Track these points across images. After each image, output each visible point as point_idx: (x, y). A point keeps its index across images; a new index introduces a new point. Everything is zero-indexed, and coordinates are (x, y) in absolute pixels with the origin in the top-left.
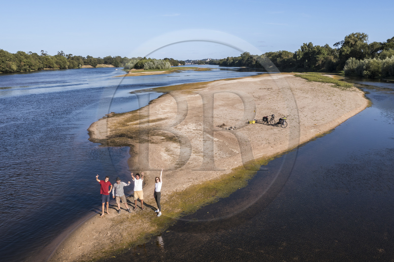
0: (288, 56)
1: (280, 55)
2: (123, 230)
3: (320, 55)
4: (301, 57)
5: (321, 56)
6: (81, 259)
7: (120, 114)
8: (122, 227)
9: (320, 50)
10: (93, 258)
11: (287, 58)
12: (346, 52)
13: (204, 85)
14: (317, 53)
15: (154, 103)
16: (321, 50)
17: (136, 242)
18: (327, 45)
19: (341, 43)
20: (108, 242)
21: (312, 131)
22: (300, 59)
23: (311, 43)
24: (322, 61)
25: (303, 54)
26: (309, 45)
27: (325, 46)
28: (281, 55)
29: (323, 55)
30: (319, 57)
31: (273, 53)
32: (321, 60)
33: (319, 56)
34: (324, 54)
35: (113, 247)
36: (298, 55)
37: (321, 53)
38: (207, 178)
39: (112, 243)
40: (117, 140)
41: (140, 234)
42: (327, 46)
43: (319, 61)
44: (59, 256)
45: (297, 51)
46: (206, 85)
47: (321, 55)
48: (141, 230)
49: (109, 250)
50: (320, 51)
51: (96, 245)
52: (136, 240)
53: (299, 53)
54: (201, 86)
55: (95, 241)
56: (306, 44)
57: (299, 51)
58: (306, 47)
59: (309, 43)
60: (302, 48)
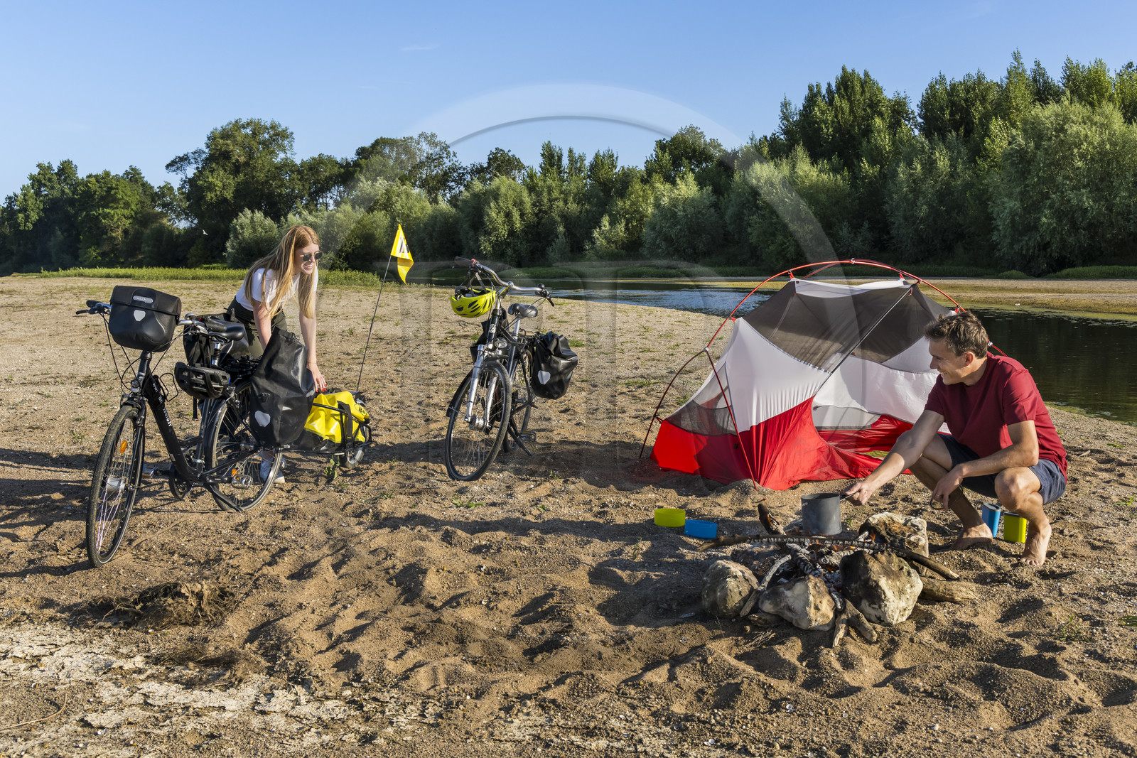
3: (113, 208)
4: (34, 217)
5: (118, 211)
9: (111, 188)
12: (218, 193)
14: (102, 198)
16: (117, 189)
18: (132, 169)
19: (192, 161)
22: (30, 225)
23: (68, 163)
24: (126, 232)
25: (41, 207)
26: (61, 169)
27: (127, 173)
29: (123, 208)
30: (113, 216)
32: (118, 227)
33: (112, 212)
34: (127, 205)
36: (24, 210)
37: (116, 200)
42: (134, 176)
43: (112, 230)
45: (15, 195)
47: (117, 208)
50: (113, 192)
53: (25, 200)
56: (50, 168)
57: (25, 195)
58: (50, 180)
59: (62, 164)
60: (37, 182)
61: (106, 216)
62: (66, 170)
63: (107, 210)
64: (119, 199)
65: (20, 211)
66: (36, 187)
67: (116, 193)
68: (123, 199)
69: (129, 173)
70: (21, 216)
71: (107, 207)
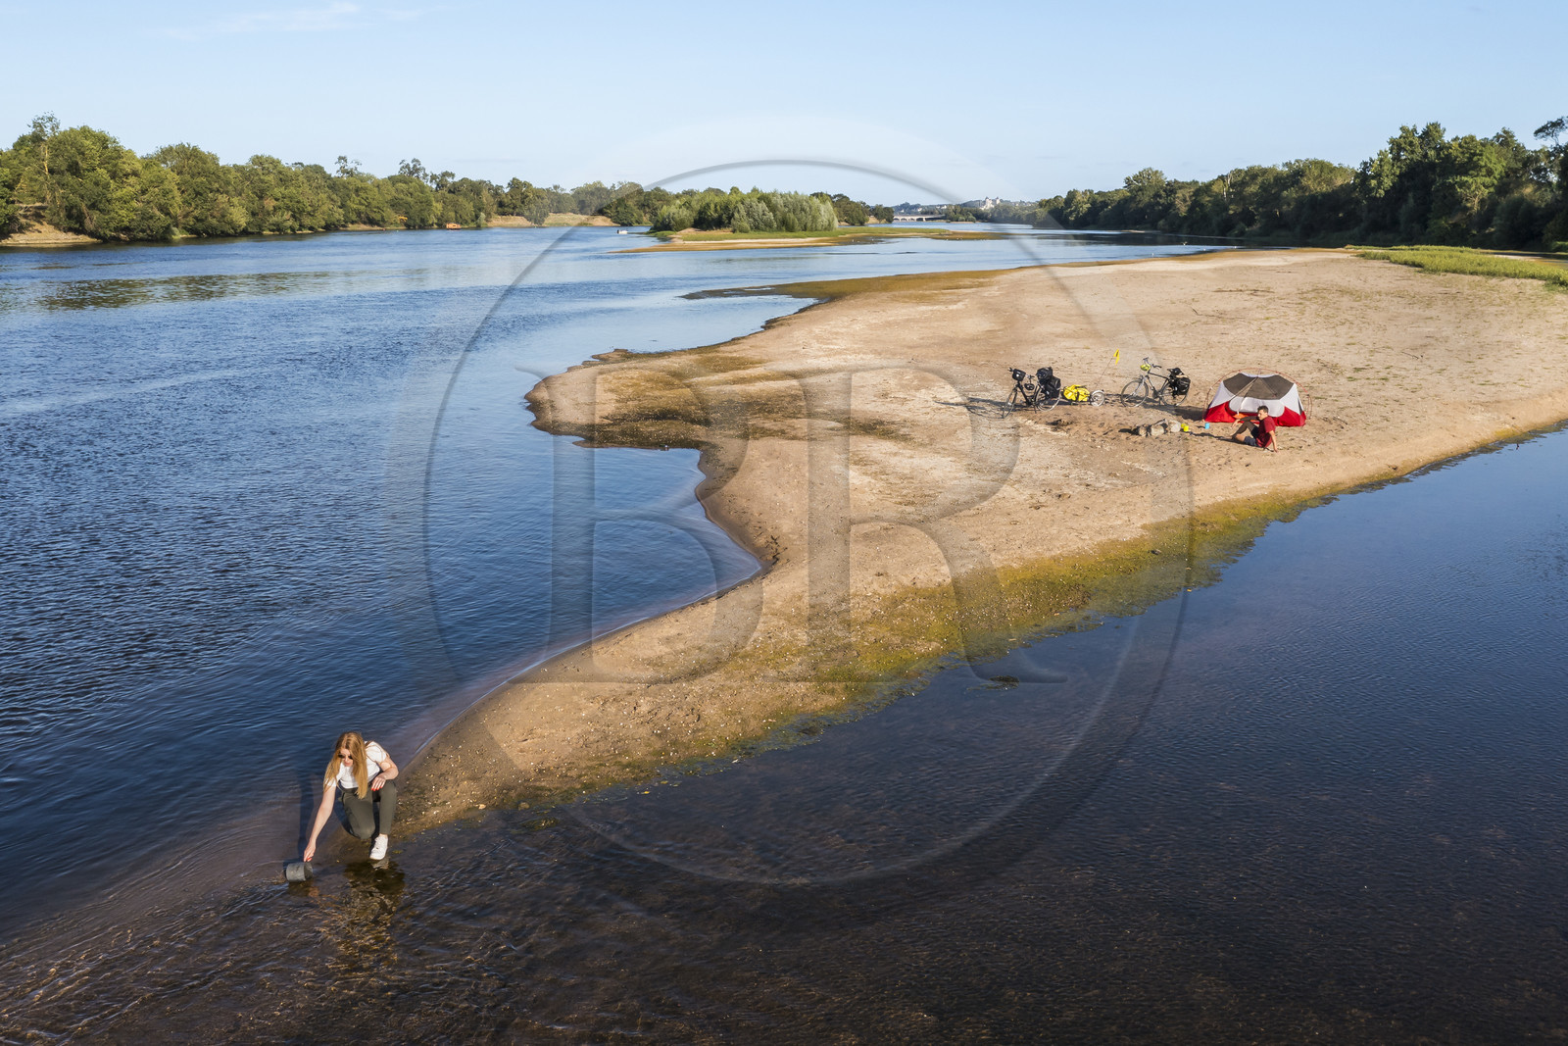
0: (1329, 182)
1: (1295, 175)
2: (701, 697)
3: (1472, 176)
4: (1388, 183)
5: (1477, 180)
6: (535, 781)
7: (650, 353)
8: (697, 689)
9: (1475, 154)
10: (585, 779)
11: (1324, 188)
13: (982, 280)
14: (1462, 165)
15: (782, 325)
17: (758, 738)
18: (1505, 132)
20: (644, 731)
21: (1478, 418)
22: (1382, 192)
23: (1436, 126)
24: (1482, 202)
25: (1398, 173)
26: (1426, 133)
27: (1498, 136)
28: (1301, 176)
29: (1485, 176)
30: (1470, 185)
31: (1264, 171)
32: (1475, 196)
33: (1468, 181)
34: (1490, 173)
35: (664, 751)
36: (1378, 176)
37: (1477, 167)
38: (1038, 549)
39: (659, 736)
40: (649, 428)
41: (775, 714)
42: (1505, 140)
43: (1467, 200)
44: (444, 768)
45: (1371, 160)
46: (987, 280)
47: (1477, 176)
48: (778, 703)
49: (648, 758)
50: (1475, 158)
51: (592, 738)
52: (760, 733)
53: (1381, 166)
54: (967, 281)
55: (590, 727)
56: (1415, 130)
57: (1381, 160)
58: (1411, 144)
59: (1427, 127)
60: (1397, 146)
61: (1462, 185)
62: (1431, 133)
63: (1464, 178)
64: (1481, 167)
65: (1373, 178)
66: (1395, 151)
67: (1479, 160)
68: (1486, 166)
69: (1501, 136)
70: (1374, 182)
71: (1466, 174)
